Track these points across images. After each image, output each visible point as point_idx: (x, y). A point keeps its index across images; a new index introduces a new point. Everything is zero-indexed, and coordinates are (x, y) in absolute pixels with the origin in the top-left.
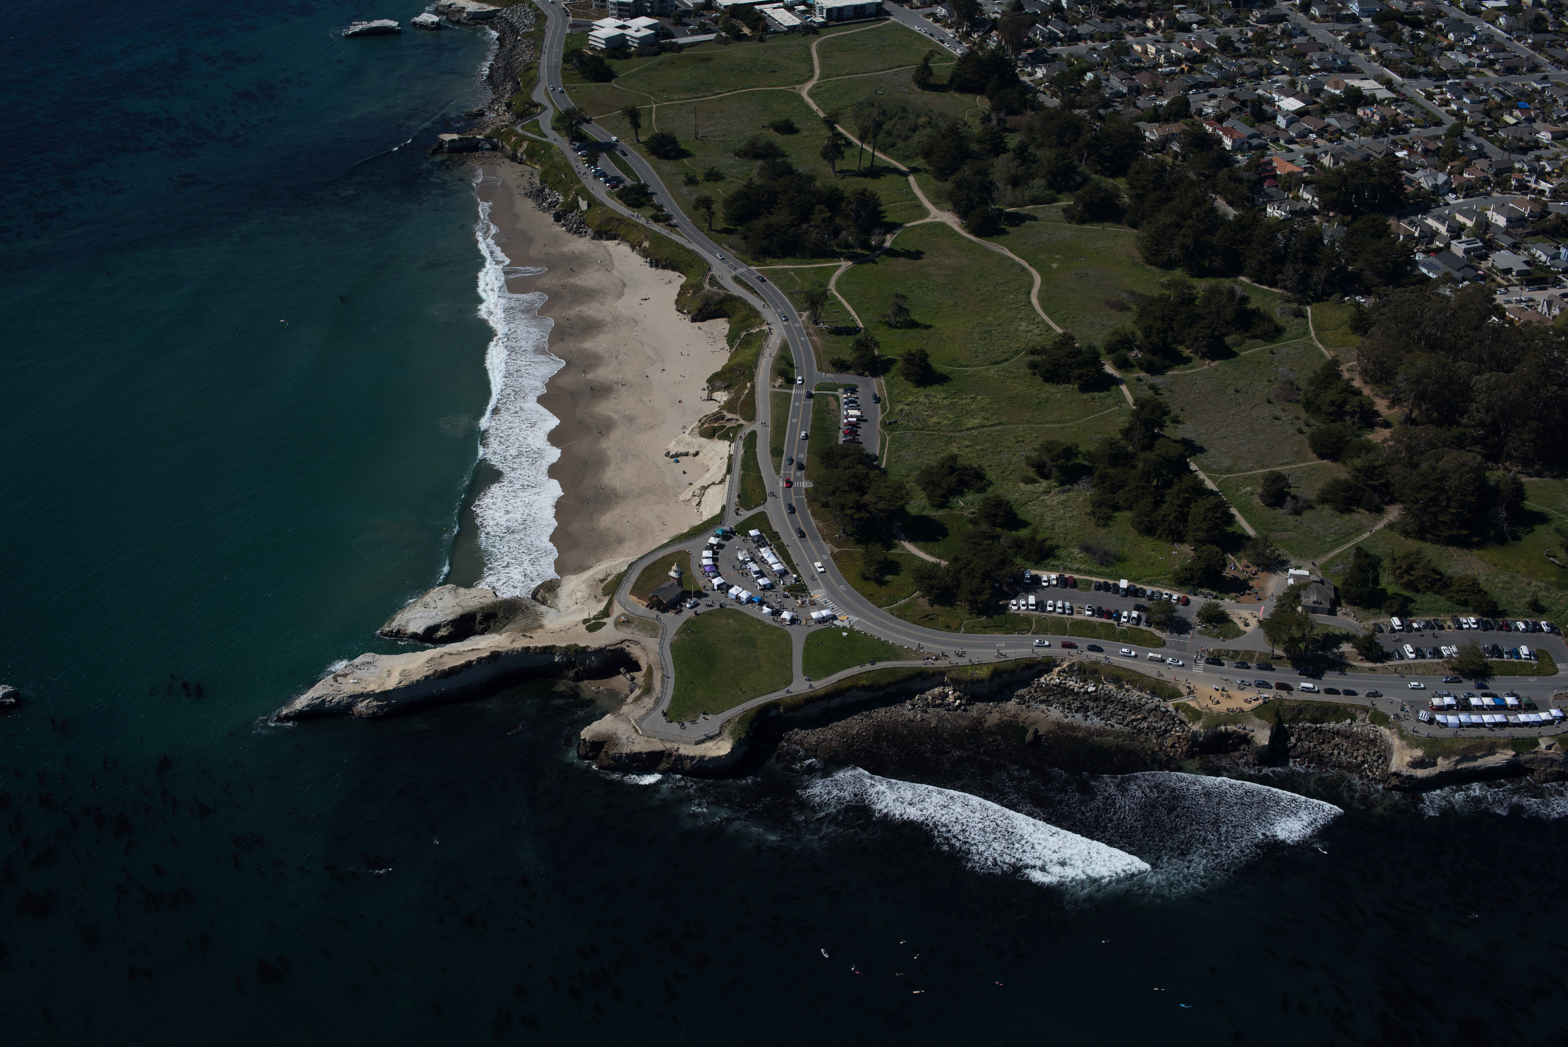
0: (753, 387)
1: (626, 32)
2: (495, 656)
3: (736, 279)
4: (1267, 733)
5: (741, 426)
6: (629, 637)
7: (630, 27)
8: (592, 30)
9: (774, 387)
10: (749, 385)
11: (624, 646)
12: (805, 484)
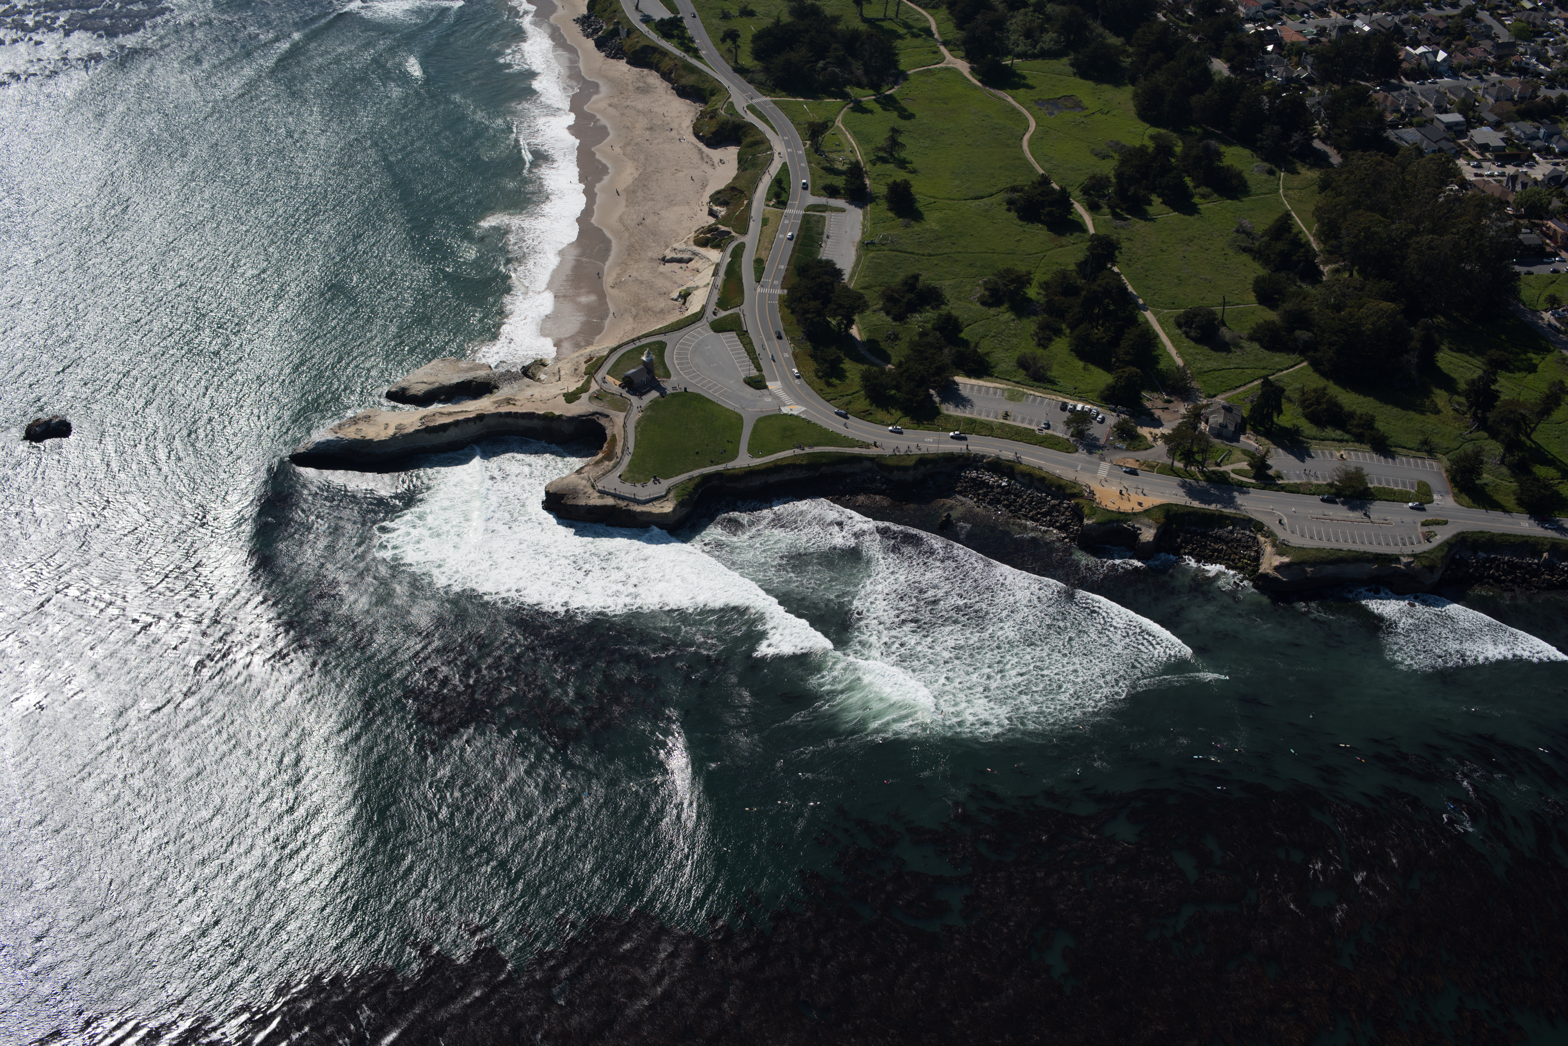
0: (749, 205)
2: (480, 417)
3: (752, 108)
4: (1153, 531)
5: (732, 238)
6: (599, 410)
9: (767, 205)
10: (746, 202)
11: (595, 417)
12: (779, 291)
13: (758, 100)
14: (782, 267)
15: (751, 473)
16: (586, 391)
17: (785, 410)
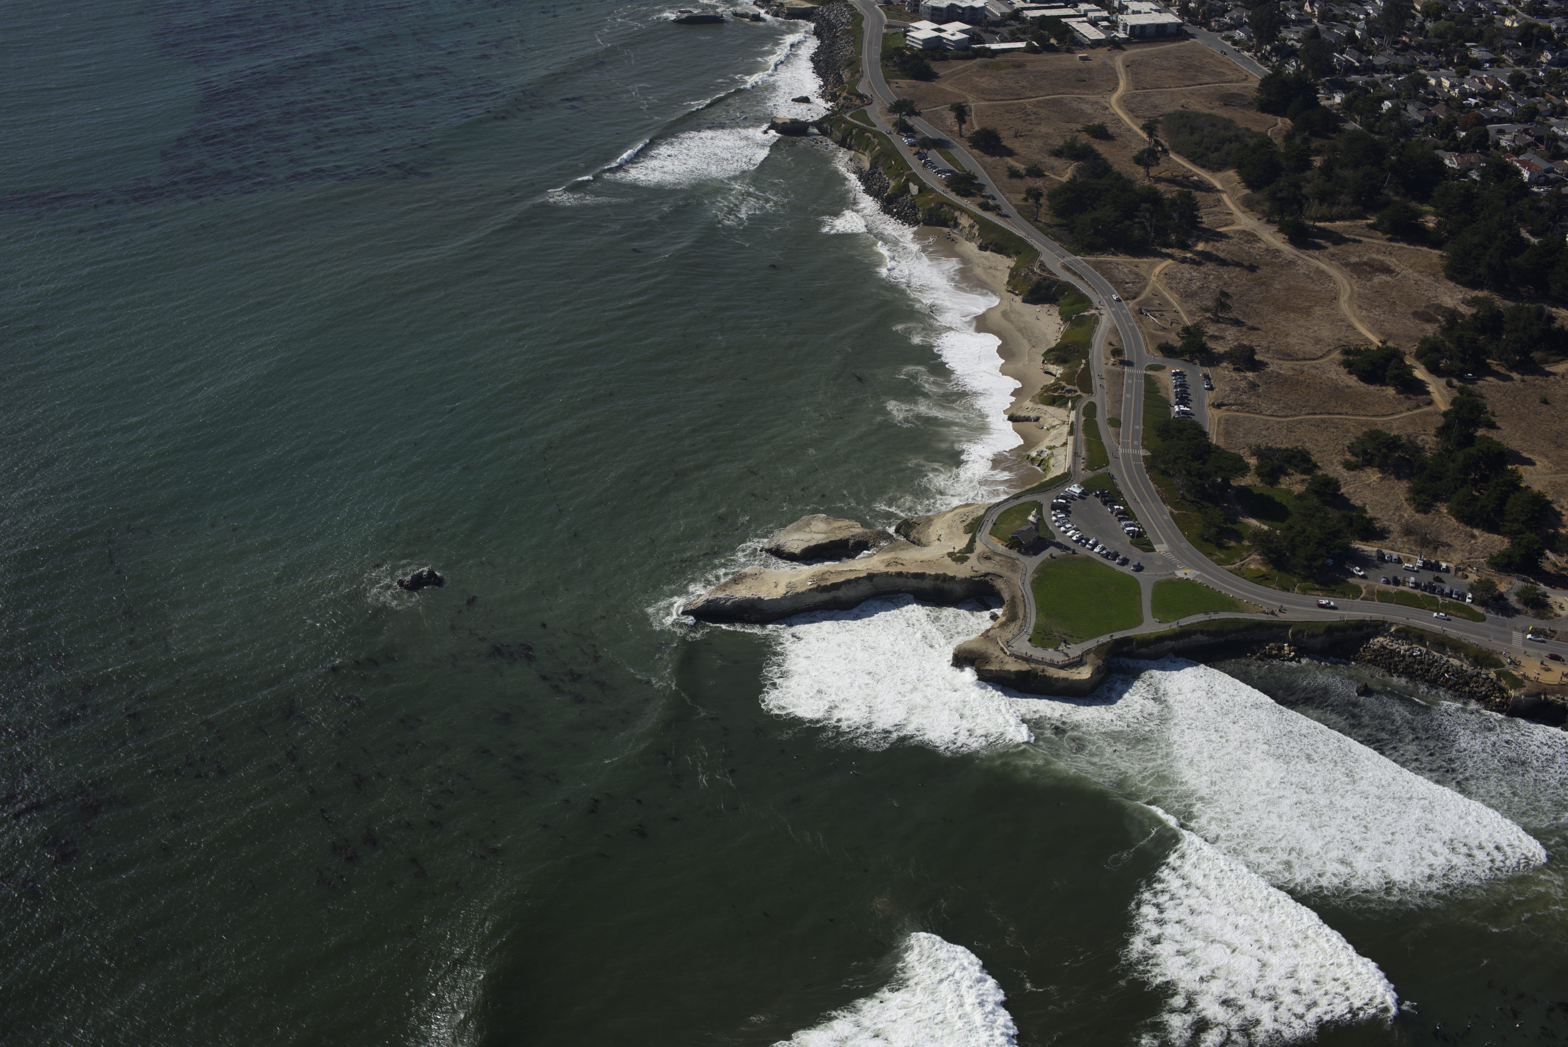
0: (1087, 364)
1: (943, 35)
2: (871, 577)
3: (1065, 267)
5: (1080, 397)
6: (991, 570)
7: (945, 31)
8: (909, 31)
9: (1108, 365)
10: (1084, 361)
11: (987, 578)
12: (1142, 452)
13: (1071, 258)
14: (1137, 427)
15: (1160, 639)
16: (972, 551)
17: (1180, 574)
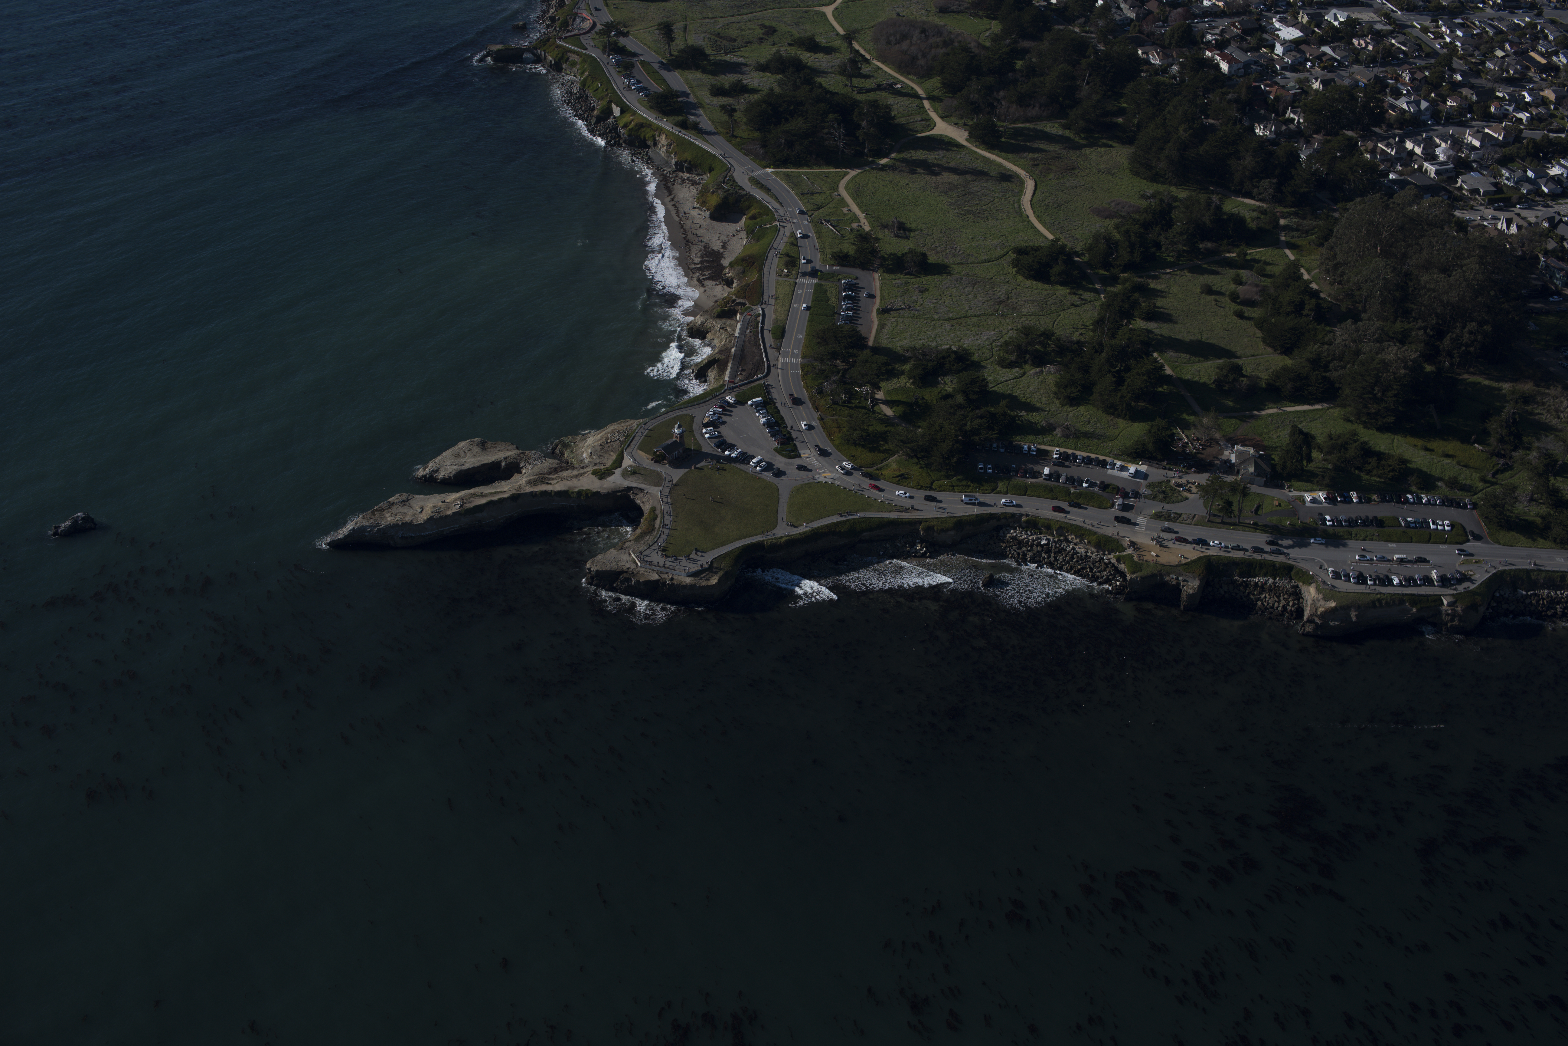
0: (762, 275)
2: (515, 497)
3: (753, 181)
4: (1197, 584)
6: (634, 485)
9: (781, 276)
10: (758, 274)
11: (628, 493)
12: (800, 361)
13: (759, 173)
14: (800, 336)
15: (792, 542)
16: (618, 467)
17: (820, 477)
